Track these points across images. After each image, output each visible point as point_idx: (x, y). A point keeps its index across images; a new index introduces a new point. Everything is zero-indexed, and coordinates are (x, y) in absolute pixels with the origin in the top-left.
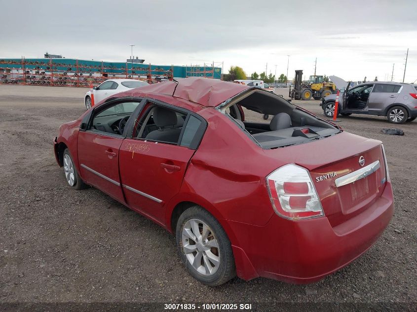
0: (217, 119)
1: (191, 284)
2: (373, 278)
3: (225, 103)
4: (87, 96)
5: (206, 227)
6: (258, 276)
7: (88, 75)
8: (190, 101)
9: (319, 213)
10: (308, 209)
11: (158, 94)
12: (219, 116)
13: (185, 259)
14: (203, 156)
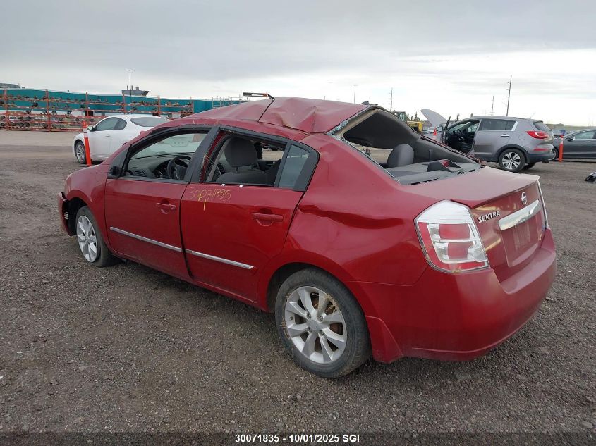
0: (332, 147)
1: (302, 378)
2: (535, 355)
3: (339, 127)
4: (78, 141)
5: (323, 297)
6: (403, 356)
7: (65, 113)
8: (285, 127)
9: (483, 263)
10: (470, 259)
11: (235, 120)
12: (335, 143)
13: (289, 344)
14: (316, 198)
